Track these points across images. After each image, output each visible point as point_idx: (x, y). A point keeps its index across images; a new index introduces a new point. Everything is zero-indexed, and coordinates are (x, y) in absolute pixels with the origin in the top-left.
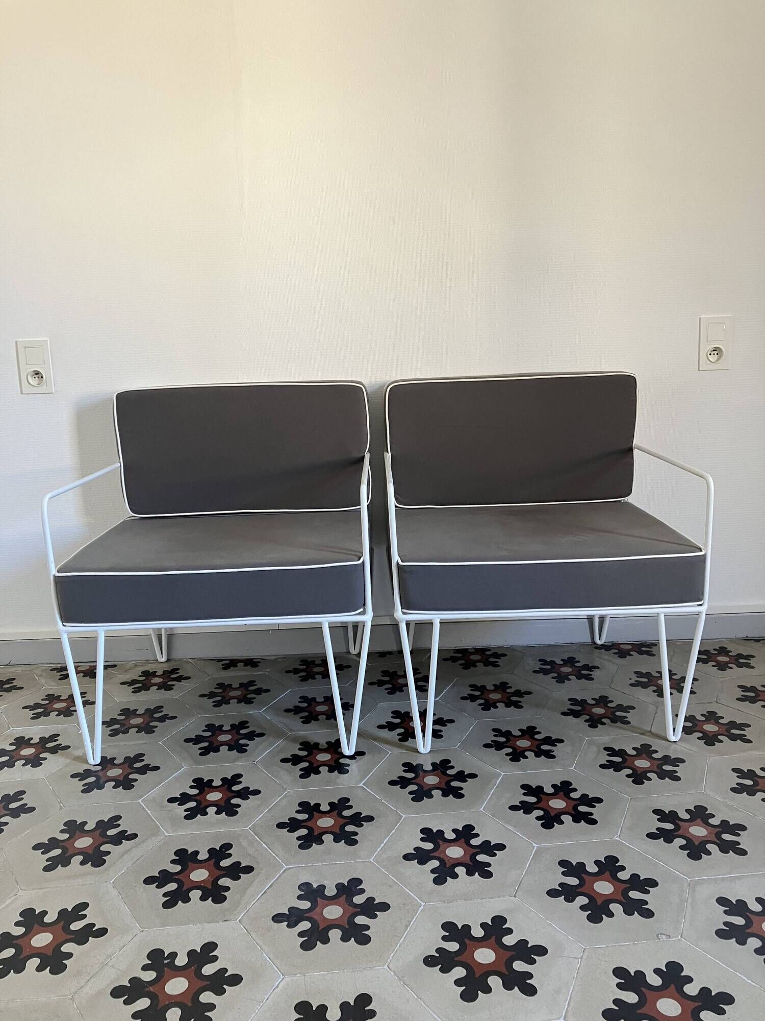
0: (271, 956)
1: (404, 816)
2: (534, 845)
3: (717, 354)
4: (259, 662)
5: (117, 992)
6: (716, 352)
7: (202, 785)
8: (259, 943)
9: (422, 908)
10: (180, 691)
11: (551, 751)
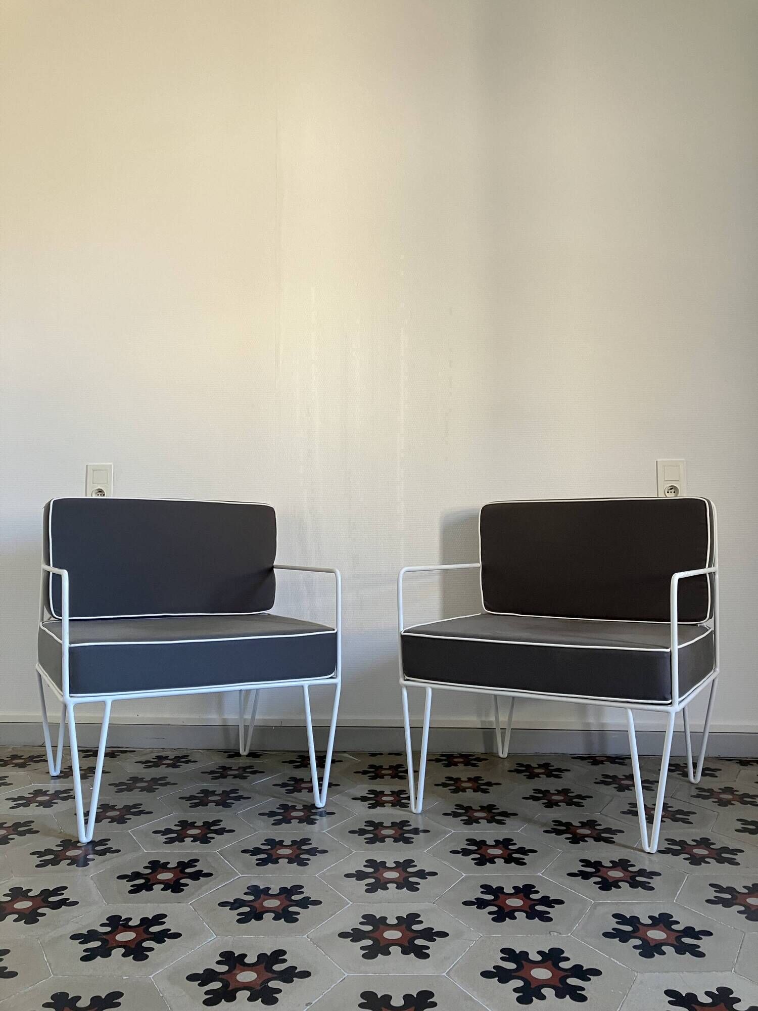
0: (210, 925)
1: (355, 852)
2: (463, 874)
3: (674, 492)
4: (261, 755)
5: (74, 937)
6: (673, 491)
7: (185, 825)
8: (202, 917)
9: (350, 905)
10: (185, 768)
11: (503, 820)
